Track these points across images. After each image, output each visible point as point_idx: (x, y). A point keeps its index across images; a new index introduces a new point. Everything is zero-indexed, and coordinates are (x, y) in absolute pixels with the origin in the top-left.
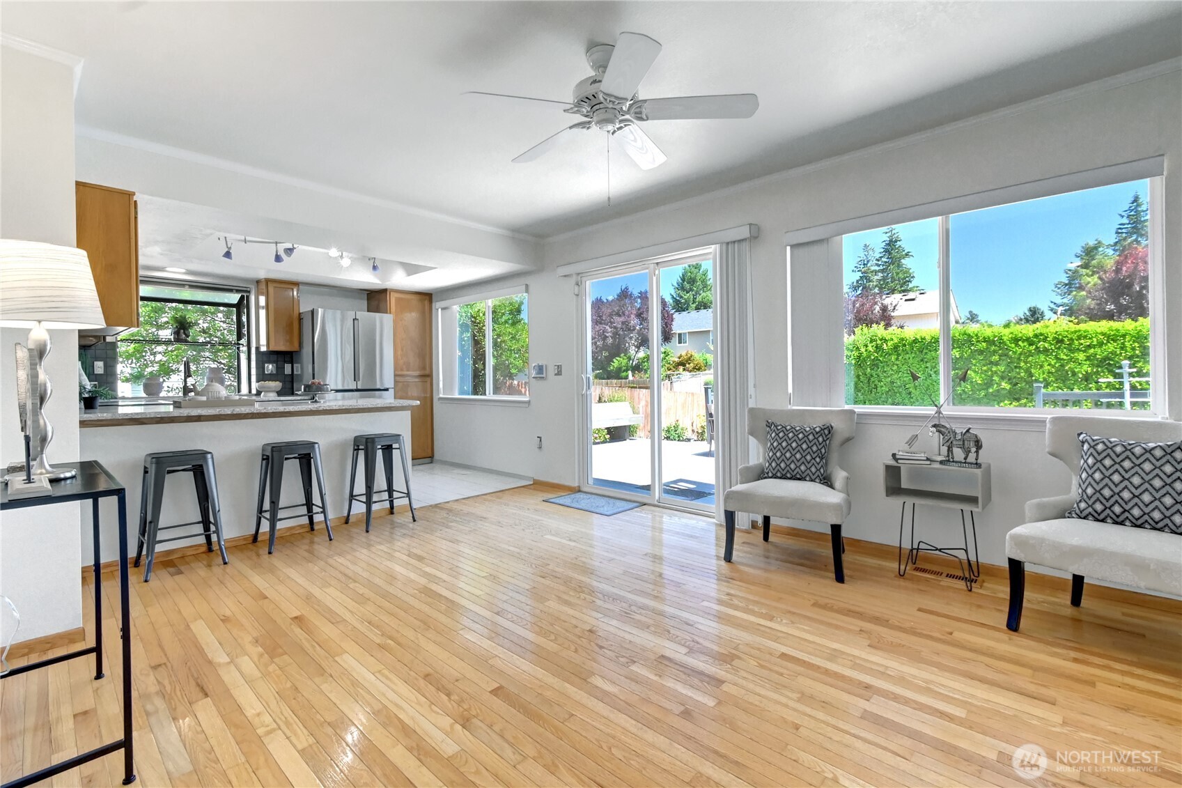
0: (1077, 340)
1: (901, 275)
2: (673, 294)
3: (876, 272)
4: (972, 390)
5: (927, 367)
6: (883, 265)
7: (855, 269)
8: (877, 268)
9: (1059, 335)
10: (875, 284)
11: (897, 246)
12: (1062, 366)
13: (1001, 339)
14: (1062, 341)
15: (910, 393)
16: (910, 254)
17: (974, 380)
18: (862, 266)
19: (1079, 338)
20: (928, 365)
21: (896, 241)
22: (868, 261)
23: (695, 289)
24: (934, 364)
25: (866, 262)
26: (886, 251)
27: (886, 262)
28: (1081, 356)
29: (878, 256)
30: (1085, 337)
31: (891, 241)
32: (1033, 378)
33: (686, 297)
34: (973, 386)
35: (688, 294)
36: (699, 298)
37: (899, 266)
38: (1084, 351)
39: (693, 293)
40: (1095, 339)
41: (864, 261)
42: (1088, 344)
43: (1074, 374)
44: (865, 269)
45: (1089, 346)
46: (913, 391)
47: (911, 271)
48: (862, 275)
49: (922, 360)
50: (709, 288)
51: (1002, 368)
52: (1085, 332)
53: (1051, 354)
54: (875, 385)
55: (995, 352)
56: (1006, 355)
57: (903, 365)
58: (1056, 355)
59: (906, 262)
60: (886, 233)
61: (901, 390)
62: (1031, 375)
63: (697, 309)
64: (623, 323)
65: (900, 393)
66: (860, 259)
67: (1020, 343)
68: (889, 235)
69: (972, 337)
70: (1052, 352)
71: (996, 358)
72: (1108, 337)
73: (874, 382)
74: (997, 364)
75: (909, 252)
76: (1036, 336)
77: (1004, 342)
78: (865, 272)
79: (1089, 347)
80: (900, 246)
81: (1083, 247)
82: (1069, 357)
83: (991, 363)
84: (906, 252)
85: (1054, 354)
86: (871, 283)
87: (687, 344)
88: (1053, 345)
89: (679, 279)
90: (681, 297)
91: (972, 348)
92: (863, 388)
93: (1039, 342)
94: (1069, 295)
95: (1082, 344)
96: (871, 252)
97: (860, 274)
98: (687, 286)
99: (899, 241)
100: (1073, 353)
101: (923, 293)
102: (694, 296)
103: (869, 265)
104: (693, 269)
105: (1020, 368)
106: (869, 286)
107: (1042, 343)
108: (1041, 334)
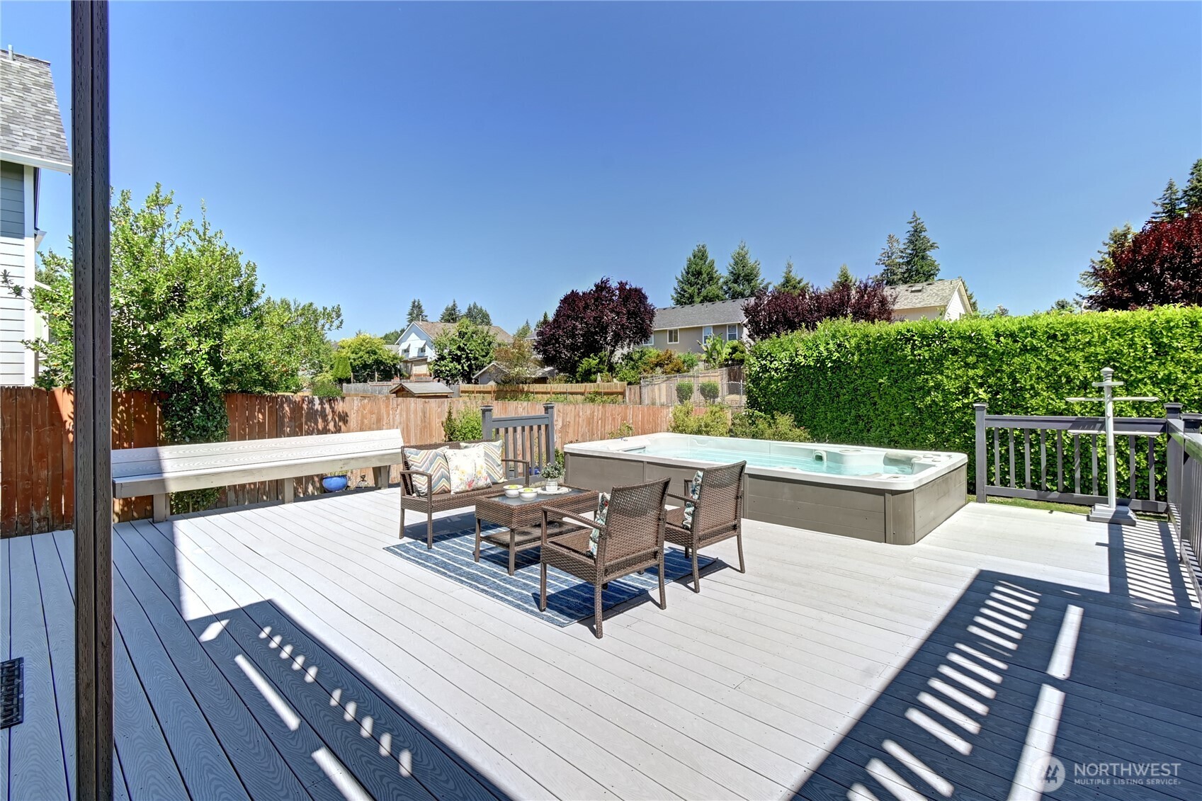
0: (1073, 335)
1: (926, 268)
2: (676, 287)
3: (900, 265)
4: (944, 401)
5: (893, 371)
6: (907, 257)
7: (878, 261)
8: (901, 261)
9: (1051, 328)
10: (899, 277)
11: (922, 237)
12: (1055, 369)
13: (979, 334)
14: (1054, 337)
15: (875, 404)
16: (935, 245)
17: (946, 388)
18: (886, 259)
19: (1076, 332)
20: (894, 368)
21: (921, 232)
22: (892, 254)
23: (701, 282)
24: (900, 367)
25: (890, 255)
26: (911, 242)
27: (910, 254)
28: (1078, 357)
29: (902, 247)
30: (1084, 331)
31: (916, 231)
32: (1018, 385)
33: (690, 291)
34: (945, 396)
35: (693, 288)
36: (704, 292)
37: (923, 258)
38: (1082, 350)
39: (699, 286)
40: (1096, 334)
41: (888, 253)
42: (1087, 340)
43: (1069, 381)
44: (889, 261)
45: (1088, 342)
46: (879, 401)
47: (936, 263)
48: (886, 268)
49: (887, 362)
50: (715, 281)
51: (981, 373)
52: (1083, 324)
53: (1041, 354)
54: (837, 392)
55: (971, 350)
56: (986, 355)
57: (866, 368)
58: (1046, 356)
59: (931, 254)
60: (911, 223)
61: (865, 399)
62: (1015, 381)
63: (702, 302)
64: (595, 319)
65: (864, 403)
66: (883, 251)
67: (1002, 339)
68: (913, 225)
69: (945, 332)
70: (1042, 351)
71: (971, 359)
72: (1113, 331)
73: (835, 388)
74: (974, 367)
75: (934, 243)
76: (1022, 330)
77: (983, 338)
78: (889, 265)
79: (1089, 344)
80: (925, 237)
81: (1111, 234)
82: (1063, 358)
83: (967, 365)
84: (931, 243)
85: (1044, 354)
86: (895, 277)
87: (678, 342)
88: (1042, 341)
89: (684, 272)
90: (685, 291)
91: (945, 346)
92: (824, 396)
93: (1026, 338)
94: (1096, 286)
95: (1079, 340)
96: (895, 244)
97: (884, 267)
98: (692, 279)
99: (924, 231)
100: (1068, 352)
101: (931, 284)
102: (699, 289)
103: (893, 257)
104: (698, 260)
105: (1003, 371)
106: (893, 280)
107: (1029, 339)
108: (1029, 328)
